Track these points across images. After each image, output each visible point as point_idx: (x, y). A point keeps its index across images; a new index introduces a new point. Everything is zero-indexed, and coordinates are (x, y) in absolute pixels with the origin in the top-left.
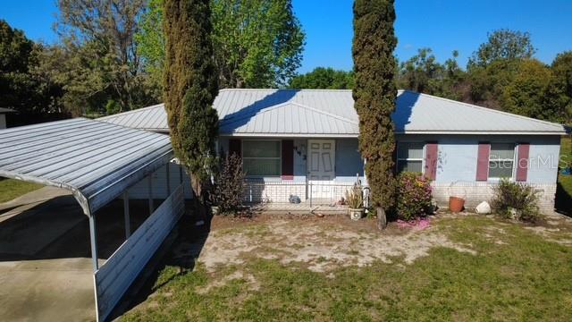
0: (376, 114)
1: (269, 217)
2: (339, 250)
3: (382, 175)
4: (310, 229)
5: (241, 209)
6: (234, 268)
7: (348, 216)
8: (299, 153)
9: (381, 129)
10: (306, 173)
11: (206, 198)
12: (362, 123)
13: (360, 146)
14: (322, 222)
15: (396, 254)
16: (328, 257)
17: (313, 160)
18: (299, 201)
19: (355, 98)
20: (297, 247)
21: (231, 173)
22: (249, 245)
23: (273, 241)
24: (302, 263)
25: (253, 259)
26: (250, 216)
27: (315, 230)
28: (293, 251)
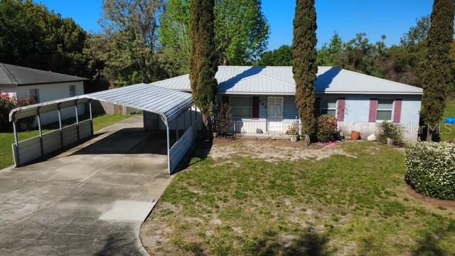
0: (305, 82)
1: (244, 139)
2: (282, 154)
3: (308, 115)
4: (267, 145)
5: (229, 135)
6: (227, 159)
7: (290, 140)
8: (263, 104)
9: (307, 90)
10: (266, 116)
11: (210, 127)
12: (297, 87)
13: (296, 100)
14: (274, 142)
15: (312, 156)
16: (275, 156)
17: (271, 108)
18: (262, 132)
19: (294, 73)
20: (259, 152)
21: (224, 113)
22: (234, 151)
23: (247, 149)
24: (262, 158)
25: (237, 156)
26: (234, 139)
27: (270, 145)
28: (257, 154)
